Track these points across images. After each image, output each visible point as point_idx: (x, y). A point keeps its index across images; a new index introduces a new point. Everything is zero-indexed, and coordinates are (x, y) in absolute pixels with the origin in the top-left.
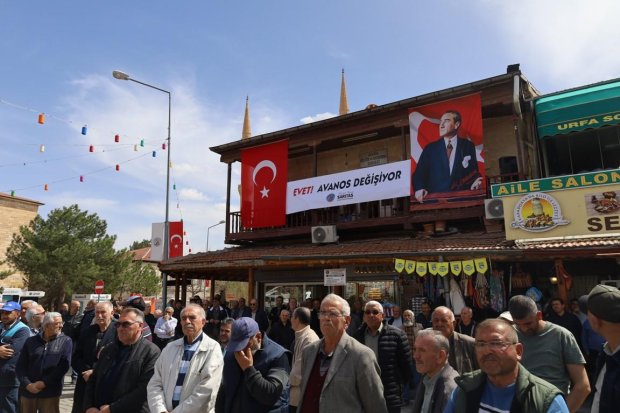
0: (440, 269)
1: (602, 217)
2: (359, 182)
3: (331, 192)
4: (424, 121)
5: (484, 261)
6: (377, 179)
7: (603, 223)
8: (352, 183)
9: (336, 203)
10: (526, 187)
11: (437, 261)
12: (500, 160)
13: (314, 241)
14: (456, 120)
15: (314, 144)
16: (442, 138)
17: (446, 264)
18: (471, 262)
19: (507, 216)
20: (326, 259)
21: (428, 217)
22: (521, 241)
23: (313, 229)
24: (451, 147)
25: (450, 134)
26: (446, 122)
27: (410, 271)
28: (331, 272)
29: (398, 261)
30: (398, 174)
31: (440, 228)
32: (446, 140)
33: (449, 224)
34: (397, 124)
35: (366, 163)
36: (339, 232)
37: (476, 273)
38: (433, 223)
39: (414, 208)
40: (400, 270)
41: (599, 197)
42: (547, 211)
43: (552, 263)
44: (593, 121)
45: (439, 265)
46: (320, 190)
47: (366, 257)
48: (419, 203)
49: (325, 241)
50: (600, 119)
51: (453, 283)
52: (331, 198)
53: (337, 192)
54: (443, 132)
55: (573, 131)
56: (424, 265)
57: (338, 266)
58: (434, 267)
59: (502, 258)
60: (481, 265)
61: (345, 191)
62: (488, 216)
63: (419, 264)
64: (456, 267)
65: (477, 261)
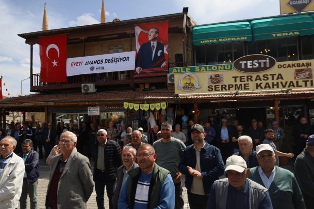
0: (145, 107)
1: (213, 85)
2: (107, 61)
3: (92, 65)
4: (142, 31)
5: (165, 103)
6: (117, 60)
7: (213, 88)
8: (104, 61)
9: (95, 72)
10: (184, 70)
11: (144, 103)
12: (176, 55)
13: (83, 91)
14: (156, 33)
15: (83, 38)
16: (150, 42)
17: (148, 105)
18: (159, 104)
19: (176, 83)
20: (89, 102)
21: (141, 81)
22: (181, 95)
23: (83, 85)
24: (154, 47)
25: (154, 40)
26: (152, 33)
27: (131, 108)
28: (92, 108)
29: (125, 103)
30: (128, 59)
31: (147, 87)
32: (152, 43)
33: (151, 85)
34: (128, 32)
35: (112, 51)
36: (97, 87)
37: (161, 109)
38: (144, 84)
39: (135, 76)
40: (126, 108)
41: (213, 76)
42: (193, 81)
43: (193, 104)
44: (215, 41)
45: (145, 105)
46: (86, 64)
47: (110, 101)
48: (137, 74)
49: (89, 92)
50: (218, 40)
51: (151, 114)
52: (92, 69)
53: (96, 66)
54: (150, 38)
55: (207, 44)
56: (138, 105)
57: (95, 105)
58: (142, 106)
59: (172, 102)
60: (164, 105)
61: (100, 65)
62: (169, 82)
63: (136, 105)
64: (152, 106)
65: (162, 104)
